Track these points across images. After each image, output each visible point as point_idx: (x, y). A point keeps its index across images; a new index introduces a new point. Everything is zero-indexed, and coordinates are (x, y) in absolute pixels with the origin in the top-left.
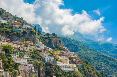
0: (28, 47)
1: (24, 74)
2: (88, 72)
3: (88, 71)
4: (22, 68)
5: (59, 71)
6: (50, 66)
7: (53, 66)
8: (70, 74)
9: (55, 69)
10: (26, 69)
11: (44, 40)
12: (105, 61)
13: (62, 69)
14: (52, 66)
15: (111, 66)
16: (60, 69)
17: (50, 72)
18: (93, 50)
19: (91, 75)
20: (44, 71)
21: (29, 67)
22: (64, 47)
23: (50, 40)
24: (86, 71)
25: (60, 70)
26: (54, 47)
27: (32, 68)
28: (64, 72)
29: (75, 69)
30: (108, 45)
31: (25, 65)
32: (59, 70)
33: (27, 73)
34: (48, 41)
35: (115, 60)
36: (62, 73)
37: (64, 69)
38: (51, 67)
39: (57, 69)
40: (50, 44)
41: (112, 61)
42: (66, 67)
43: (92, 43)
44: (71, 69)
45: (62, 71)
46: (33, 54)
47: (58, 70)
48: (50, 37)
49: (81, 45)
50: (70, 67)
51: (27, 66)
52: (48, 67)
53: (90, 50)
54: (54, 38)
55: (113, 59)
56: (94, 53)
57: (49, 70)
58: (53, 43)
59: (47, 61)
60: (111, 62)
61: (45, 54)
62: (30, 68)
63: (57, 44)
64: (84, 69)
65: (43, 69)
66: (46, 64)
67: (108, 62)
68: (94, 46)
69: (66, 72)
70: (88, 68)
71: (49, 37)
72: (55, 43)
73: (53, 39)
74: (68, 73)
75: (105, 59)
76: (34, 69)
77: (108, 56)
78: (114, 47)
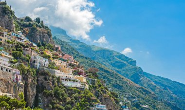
0: (3, 36)
1: (5, 88)
2: (102, 92)
3: (102, 90)
4: (2, 75)
5: (60, 87)
6: (43, 77)
7: (50, 76)
8: (79, 93)
9: (53, 82)
10: (8, 78)
11: (22, 29)
12: (104, 77)
13: (63, 83)
14: (47, 77)
15: (114, 85)
16: (61, 83)
17: (44, 87)
18: (86, 58)
19: (106, 99)
20: (34, 84)
21: (14, 74)
22: (56, 46)
23: (33, 30)
24: (99, 91)
25: (62, 86)
26: (39, 44)
27: (19, 76)
28: (68, 90)
29: (85, 85)
30: (107, 53)
31: (7, 70)
32: (60, 85)
33: (11, 86)
34: (29, 30)
35: (120, 78)
36: (64, 90)
37: (68, 84)
38: (45, 79)
39: (56, 81)
40: (32, 37)
41: (116, 78)
42: (70, 80)
43: (81, 46)
44: (79, 85)
45: (65, 87)
46: (13, 50)
47: (58, 85)
48: (32, 25)
49: (67, 47)
50: (77, 81)
51: (10, 71)
52: (41, 78)
53: (82, 57)
54: (40, 27)
55: (117, 75)
56: (87, 63)
57: (42, 84)
58: (38, 36)
59: (38, 67)
60: (114, 79)
61: (33, 53)
62: (15, 77)
63: (44, 40)
64: (96, 87)
65: (32, 81)
66: (38, 71)
67: (109, 79)
68: (85, 51)
69: (71, 90)
70: (100, 86)
71: (30, 24)
72: (40, 36)
73: (39, 29)
74: (75, 92)
75: (105, 74)
76: (21, 79)
77: (109, 70)
78: (115, 56)
